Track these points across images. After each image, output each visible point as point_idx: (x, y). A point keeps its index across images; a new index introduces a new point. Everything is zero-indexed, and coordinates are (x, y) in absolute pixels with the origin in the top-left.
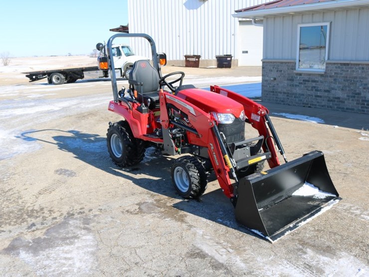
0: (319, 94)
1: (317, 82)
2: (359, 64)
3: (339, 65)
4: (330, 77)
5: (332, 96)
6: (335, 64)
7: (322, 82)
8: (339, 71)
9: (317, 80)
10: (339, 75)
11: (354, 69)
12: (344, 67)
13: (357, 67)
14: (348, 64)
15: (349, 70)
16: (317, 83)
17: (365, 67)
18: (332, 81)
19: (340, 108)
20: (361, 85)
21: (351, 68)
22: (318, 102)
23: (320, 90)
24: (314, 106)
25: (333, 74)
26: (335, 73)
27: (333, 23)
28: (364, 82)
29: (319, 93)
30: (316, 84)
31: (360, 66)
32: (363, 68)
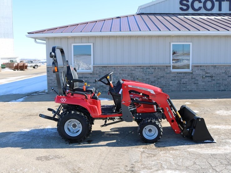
1: (88, 78)
2: (112, 67)
3: (101, 67)
4: (96, 74)
5: (98, 85)
6: (98, 67)
7: (91, 78)
8: (101, 70)
9: (88, 76)
10: (102, 73)
11: (110, 69)
12: (104, 68)
13: (111, 68)
14: (106, 67)
15: (107, 70)
17: (116, 68)
18: (98, 76)
19: (104, 91)
20: (115, 78)
21: (108, 69)
23: (91, 82)
25: (98, 72)
26: (99, 72)
27: (95, 44)
28: (116, 76)
30: (87, 79)
31: (113, 67)
32: (115, 69)
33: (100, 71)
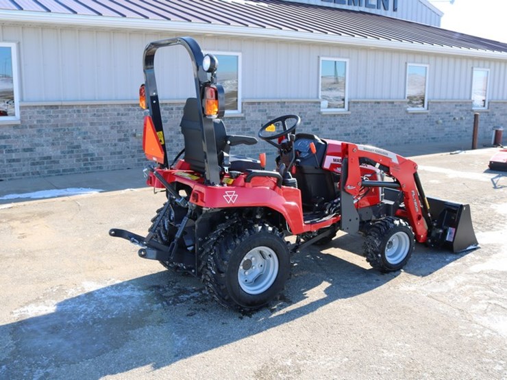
0: (14, 156)
1: (9, 137)
2: (73, 106)
3: (43, 109)
4: (31, 127)
5: (38, 156)
6: (36, 107)
7: (17, 137)
8: (44, 117)
9: (8, 134)
10: (45, 124)
11: (66, 113)
12: (52, 111)
13: (70, 110)
14: (57, 107)
15: (60, 115)
16: (10, 140)
17: (81, 109)
18: (35, 133)
19: (53, 172)
20: (80, 134)
21: (61, 112)
22: (15, 170)
23: (16, 150)
24: (7, 178)
25: (35, 123)
26: (38, 121)
27: (21, 44)
28: (83, 130)
29: (14, 154)
30: (6, 142)
31: (75, 108)
32: (79, 111)
33: (38, 119)
